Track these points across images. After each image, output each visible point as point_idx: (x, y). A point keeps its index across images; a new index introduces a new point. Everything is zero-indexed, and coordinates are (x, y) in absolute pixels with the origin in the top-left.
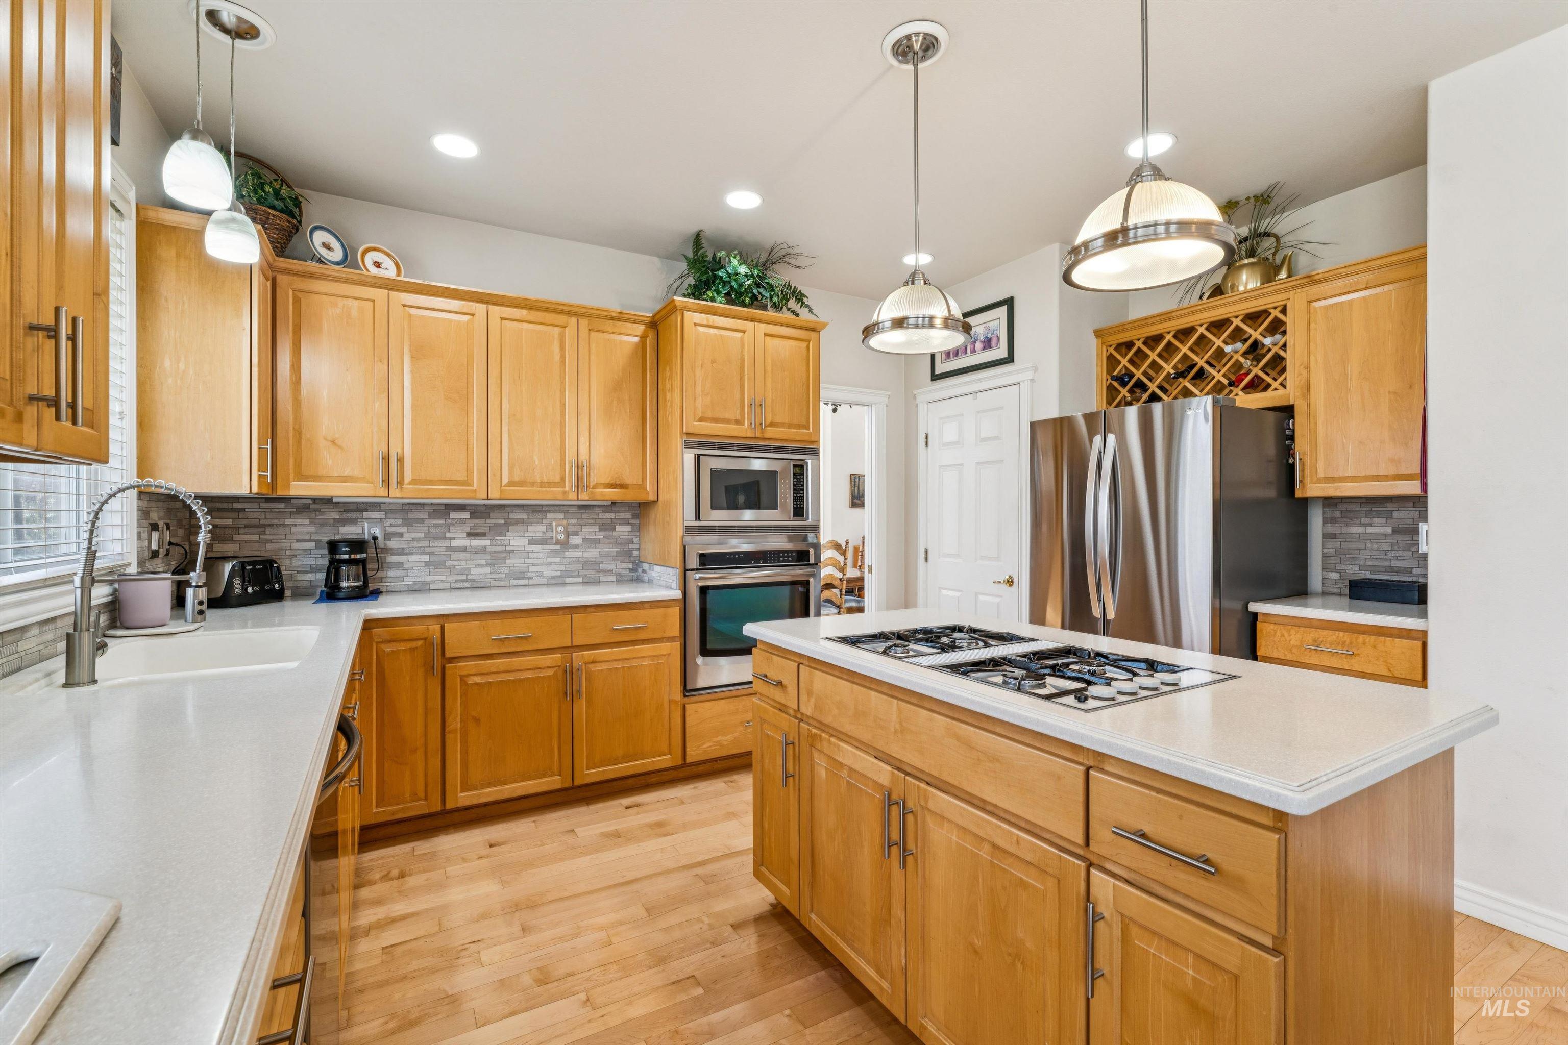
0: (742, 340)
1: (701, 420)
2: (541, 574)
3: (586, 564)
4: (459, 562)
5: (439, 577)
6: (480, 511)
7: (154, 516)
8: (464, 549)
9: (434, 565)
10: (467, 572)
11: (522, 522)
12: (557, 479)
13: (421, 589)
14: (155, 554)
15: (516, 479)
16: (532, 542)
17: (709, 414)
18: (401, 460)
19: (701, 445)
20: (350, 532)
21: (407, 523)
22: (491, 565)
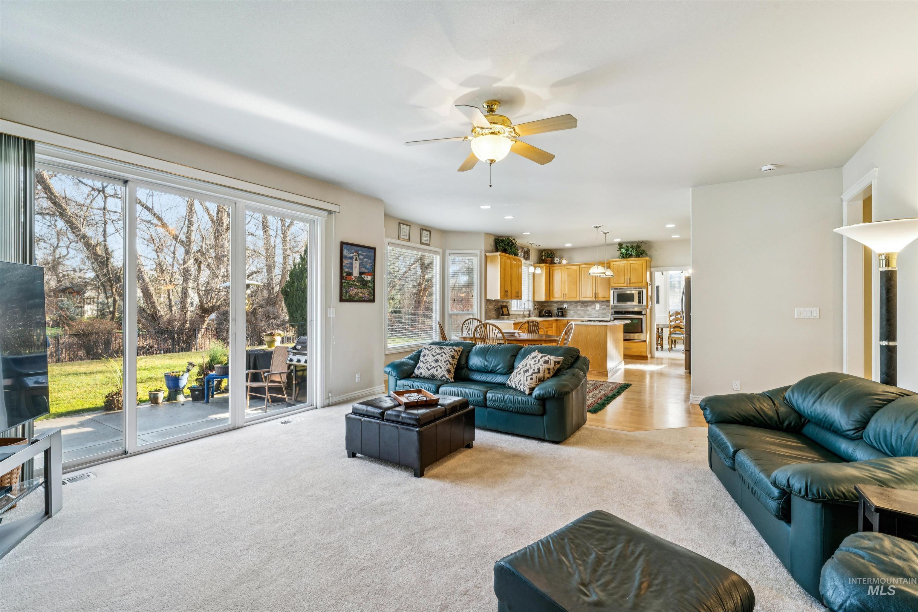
0: (625, 266)
1: (615, 284)
2: (594, 315)
3: (603, 314)
4: (579, 312)
5: (576, 315)
6: (583, 303)
7: (535, 304)
8: (580, 310)
9: (575, 312)
10: (580, 314)
11: (591, 305)
12: (591, 296)
13: (573, 317)
14: (535, 309)
15: (584, 296)
16: (592, 309)
17: (616, 282)
18: (566, 294)
19: (615, 289)
20: (562, 306)
21: (571, 305)
22: (584, 313)
